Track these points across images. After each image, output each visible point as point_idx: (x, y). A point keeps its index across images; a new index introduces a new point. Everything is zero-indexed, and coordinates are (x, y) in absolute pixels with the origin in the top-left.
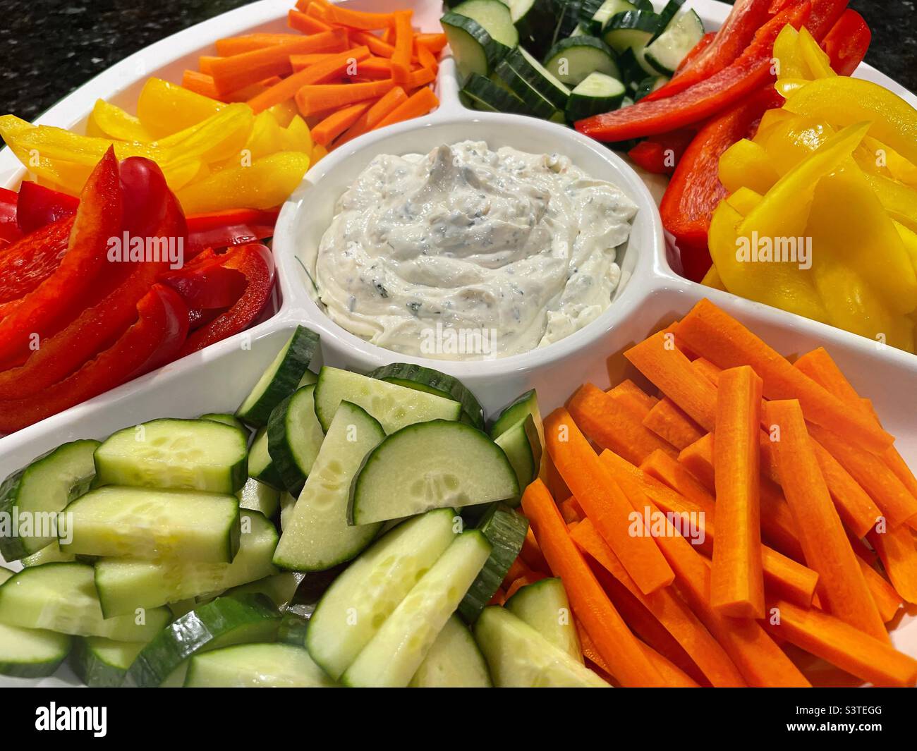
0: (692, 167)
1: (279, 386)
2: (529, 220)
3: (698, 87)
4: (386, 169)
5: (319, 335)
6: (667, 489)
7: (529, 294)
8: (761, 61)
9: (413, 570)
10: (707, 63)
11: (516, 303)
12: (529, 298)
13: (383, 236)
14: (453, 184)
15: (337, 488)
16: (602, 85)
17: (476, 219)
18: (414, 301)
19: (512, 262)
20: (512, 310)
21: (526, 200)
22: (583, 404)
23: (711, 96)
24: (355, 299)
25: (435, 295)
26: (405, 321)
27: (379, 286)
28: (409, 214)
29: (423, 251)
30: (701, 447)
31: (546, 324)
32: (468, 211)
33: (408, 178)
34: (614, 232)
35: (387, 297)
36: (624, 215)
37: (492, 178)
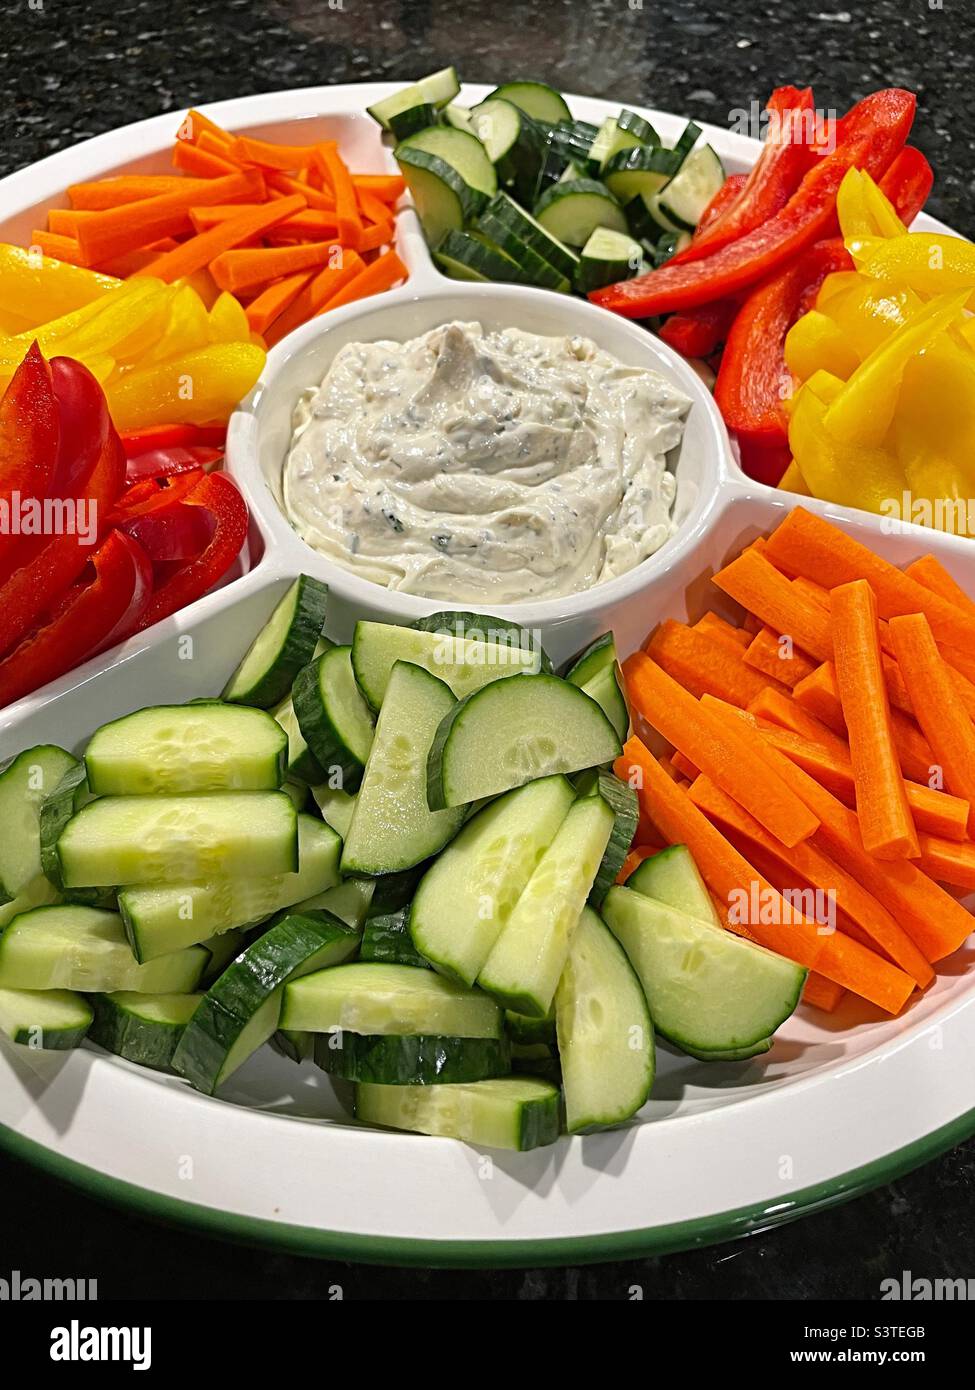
0: (746, 347)
1: (292, 653)
2: (573, 422)
3: (736, 245)
4: (365, 362)
5: (327, 585)
6: (784, 733)
7: (584, 516)
8: (813, 212)
9: (532, 849)
10: (743, 216)
11: (571, 527)
12: (585, 520)
13: (384, 452)
14: (468, 379)
15: (408, 768)
16: (611, 245)
17: (507, 424)
18: (440, 534)
19: (554, 477)
20: (567, 537)
21: (565, 397)
22: (665, 645)
23: (755, 257)
24: (357, 538)
25: (466, 524)
26: (432, 559)
27: (391, 517)
28: (413, 421)
29: (443, 468)
30: (821, 677)
31: (604, 551)
32: (495, 413)
33: (401, 373)
34: (665, 433)
35: (402, 530)
36: (676, 410)
37: (517, 370)
